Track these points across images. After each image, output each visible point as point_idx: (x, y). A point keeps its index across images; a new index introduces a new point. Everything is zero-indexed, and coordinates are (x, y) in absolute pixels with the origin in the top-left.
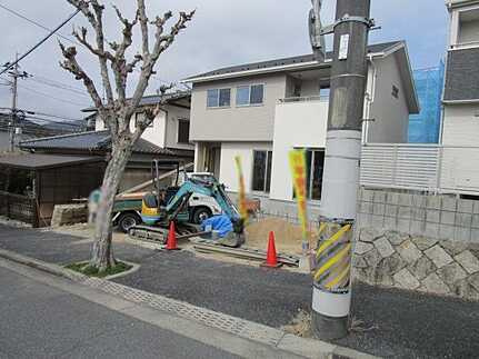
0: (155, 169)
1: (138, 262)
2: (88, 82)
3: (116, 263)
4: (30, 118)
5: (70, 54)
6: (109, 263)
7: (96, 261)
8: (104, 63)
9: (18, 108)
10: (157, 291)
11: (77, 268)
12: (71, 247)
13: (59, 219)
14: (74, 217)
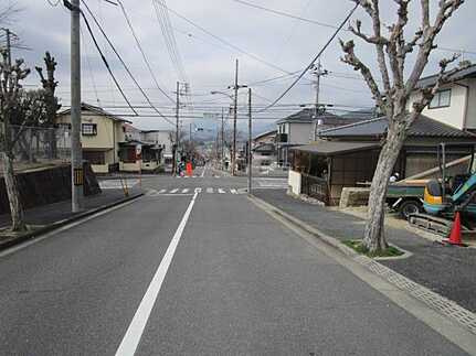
0: (441, 155)
1: (411, 251)
2: (365, 71)
3: (387, 246)
4: (329, 110)
5: (349, 48)
6: (379, 245)
7: (367, 241)
8: (380, 49)
9: (320, 103)
10: (424, 283)
11: (351, 245)
12: (351, 226)
13: (346, 200)
14: (359, 199)
